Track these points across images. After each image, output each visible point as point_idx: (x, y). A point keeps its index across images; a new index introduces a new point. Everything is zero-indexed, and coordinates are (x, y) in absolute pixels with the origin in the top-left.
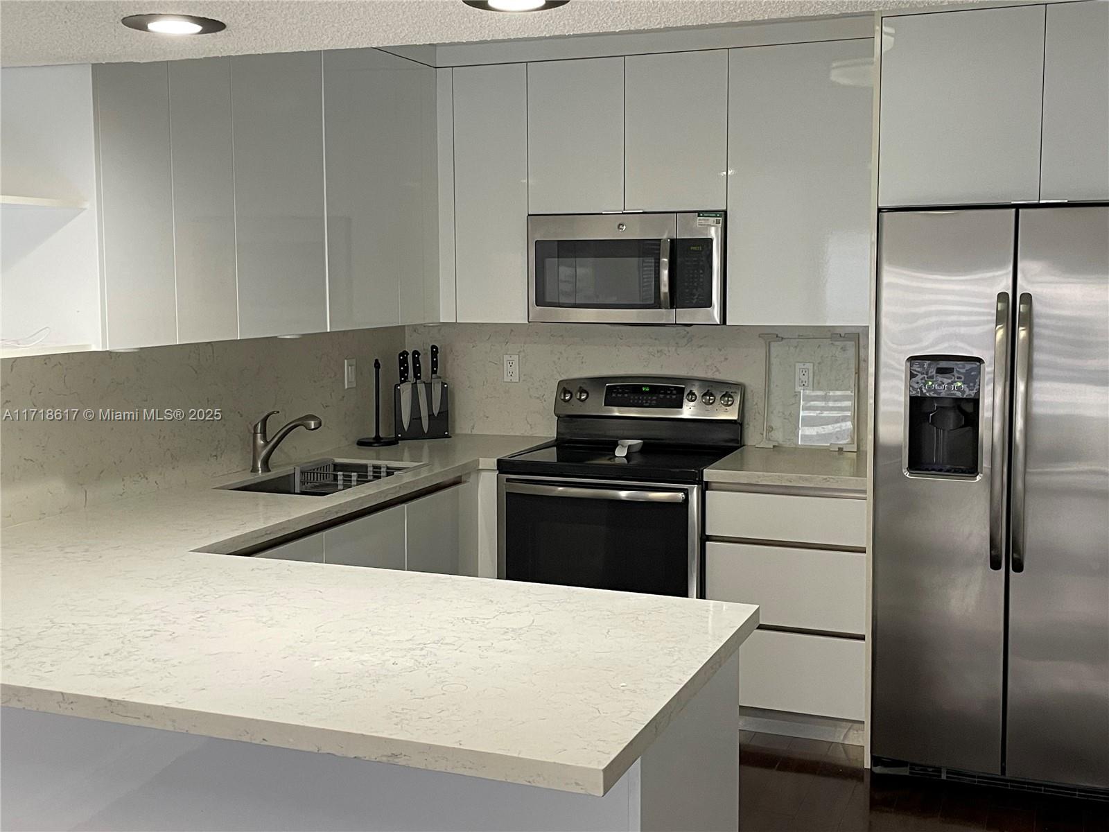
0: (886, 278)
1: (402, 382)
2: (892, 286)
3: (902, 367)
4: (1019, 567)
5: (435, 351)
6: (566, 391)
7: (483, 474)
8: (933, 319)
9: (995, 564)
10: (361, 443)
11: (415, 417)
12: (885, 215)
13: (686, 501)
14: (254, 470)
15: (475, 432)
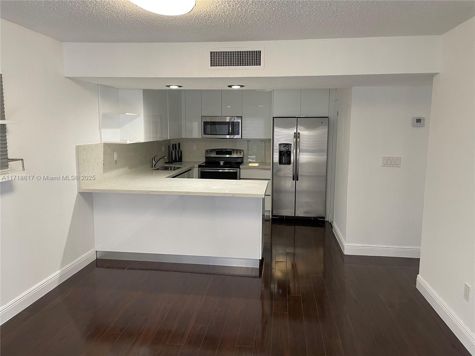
0: (275, 130)
1: (173, 150)
2: (276, 131)
3: (278, 145)
4: (297, 180)
5: (179, 144)
6: (207, 152)
7: (195, 168)
8: (283, 136)
9: (294, 180)
10: (166, 163)
11: (176, 158)
12: (275, 119)
13: (237, 172)
14: (152, 167)
15: (187, 161)
